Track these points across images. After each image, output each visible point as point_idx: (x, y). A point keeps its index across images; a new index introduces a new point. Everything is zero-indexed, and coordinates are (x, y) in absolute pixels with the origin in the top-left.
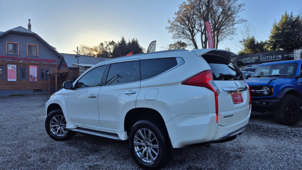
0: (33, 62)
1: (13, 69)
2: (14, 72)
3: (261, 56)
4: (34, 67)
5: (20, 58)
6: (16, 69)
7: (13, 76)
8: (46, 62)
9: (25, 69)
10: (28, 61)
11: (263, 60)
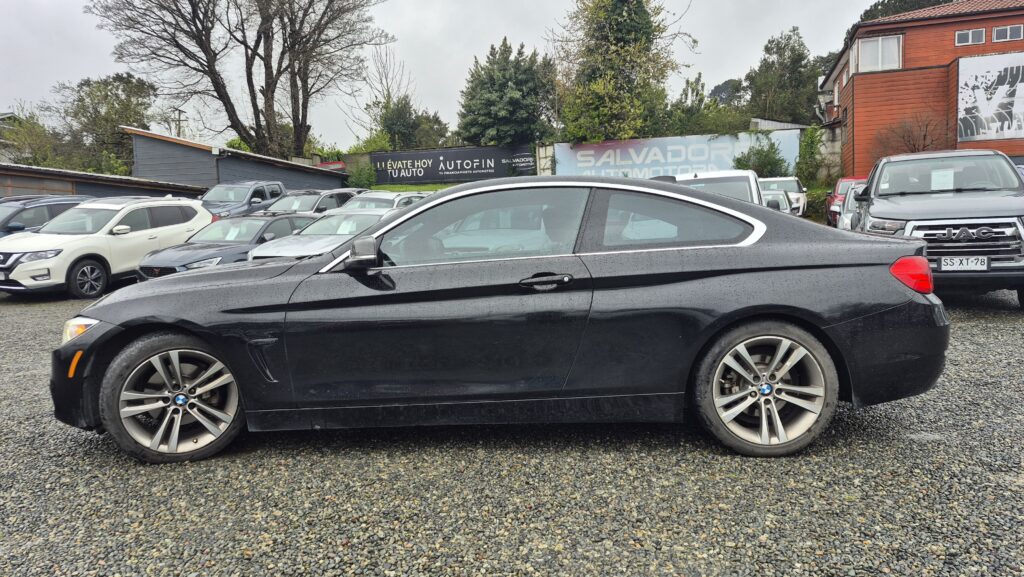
3: (441, 158)
11: (447, 170)
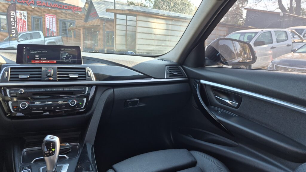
0: (50, 8)
1: (23, 18)
2: (24, 21)
4: (52, 17)
5: (32, 2)
6: (26, 18)
7: (22, 28)
8: (69, 11)
9: (40, 18)
10: (43, 8)
